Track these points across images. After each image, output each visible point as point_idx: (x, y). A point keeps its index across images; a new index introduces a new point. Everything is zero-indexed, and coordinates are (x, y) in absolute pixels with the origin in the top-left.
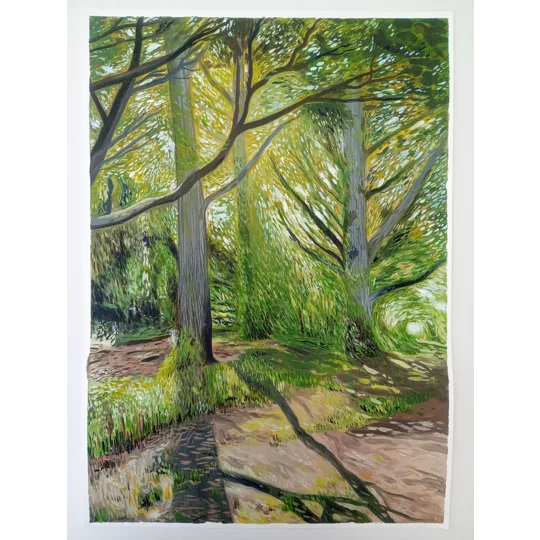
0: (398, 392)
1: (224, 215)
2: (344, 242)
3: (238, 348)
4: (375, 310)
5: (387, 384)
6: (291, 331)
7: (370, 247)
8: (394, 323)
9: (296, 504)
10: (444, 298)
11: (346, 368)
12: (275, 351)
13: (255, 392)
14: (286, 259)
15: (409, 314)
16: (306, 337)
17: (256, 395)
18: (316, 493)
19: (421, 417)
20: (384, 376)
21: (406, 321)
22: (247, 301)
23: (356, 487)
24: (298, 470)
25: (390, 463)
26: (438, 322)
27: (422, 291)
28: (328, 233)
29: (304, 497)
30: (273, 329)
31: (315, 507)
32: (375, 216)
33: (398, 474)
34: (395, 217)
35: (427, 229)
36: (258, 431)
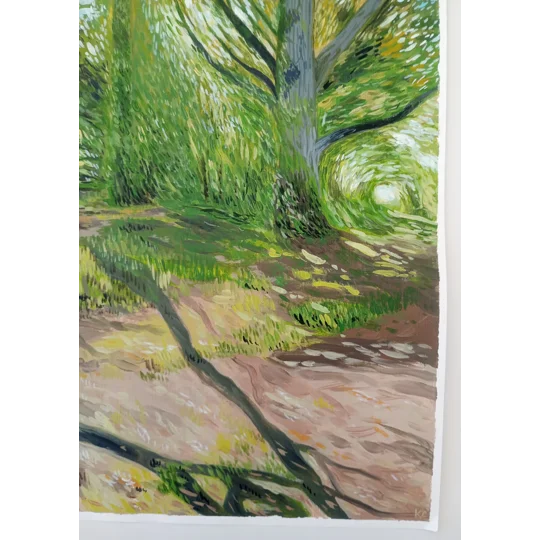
0: (355, 292)
1: (91, 10)
2: (279, 56)
3: (99, 217)
4: (324, 165)
5: (340, 281)
6: (188, 193)
7: (319, 65)
8: (354, 186)
9: (180, 481)
10: (434, 148)
11: (273, 253)
12: (159, 224)
13: (120, 287)
14: (186, 81)
15: (377, 171)
16: (211, 203)
17: (123, 293)
18: (216, 463)
19: (393, 335)
20: (335, 267)
21: (373, 183)
22: (118, 144)
23: (283, 452)
24: (187, 421)
25: (342, 413)
26: (424, 185)
27: (400, 137)
28: (253, 41)
29: (195, 468)
30: (158, 189)
31: (214, 487)
32: (328, 18)
33: (355, 432)
34: (358, 21)
35: (408, 41)
36: (121, 352)
